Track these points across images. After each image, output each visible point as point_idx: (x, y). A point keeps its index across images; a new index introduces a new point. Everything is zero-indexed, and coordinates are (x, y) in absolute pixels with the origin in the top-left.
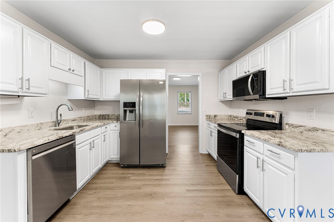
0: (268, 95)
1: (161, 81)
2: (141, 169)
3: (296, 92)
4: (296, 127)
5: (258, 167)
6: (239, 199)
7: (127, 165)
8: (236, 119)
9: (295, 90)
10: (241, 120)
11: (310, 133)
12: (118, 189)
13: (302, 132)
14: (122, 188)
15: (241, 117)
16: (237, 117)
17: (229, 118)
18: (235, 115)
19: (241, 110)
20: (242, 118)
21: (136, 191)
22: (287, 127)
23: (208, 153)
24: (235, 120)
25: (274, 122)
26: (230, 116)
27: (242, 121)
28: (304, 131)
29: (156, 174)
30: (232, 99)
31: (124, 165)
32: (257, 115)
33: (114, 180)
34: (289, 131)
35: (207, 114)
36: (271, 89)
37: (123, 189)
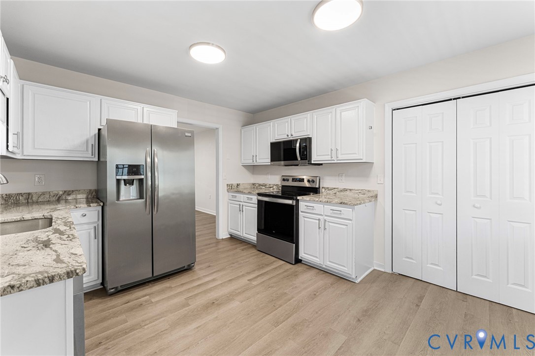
0: (314, 161)
1: (188, 132)
2: (155, 284)
3: (340, 160)
4: (331, 189)
5: (319, 228)
6: (298, 268)
7: (121, 286)
8: (264, 187)
9: (340, 159)
10: (270, 187)
11: (342, 193)
12: (151, 323)
13: (335, 193)
14: (155, 318)
15: (270, 185)
16: (265, 185)
17: (252, 186)
18: (261, 182)
19: (269, 176)
20: (272, 186)
21: (186, 310)
22: (323, 190)
23: (229, 236)
24: (261, 189)
25: (314, 186)
26: (253, 184)
27: (272, 188)
28: (337, 192)
29: (188, 280)
30: (270, 164)
31: (116, 288)
32: (296, 181)
33: (123, 317)
34: (325, 193)
35: (229, 183)
36: (318, 156)
37: (159, 318)
